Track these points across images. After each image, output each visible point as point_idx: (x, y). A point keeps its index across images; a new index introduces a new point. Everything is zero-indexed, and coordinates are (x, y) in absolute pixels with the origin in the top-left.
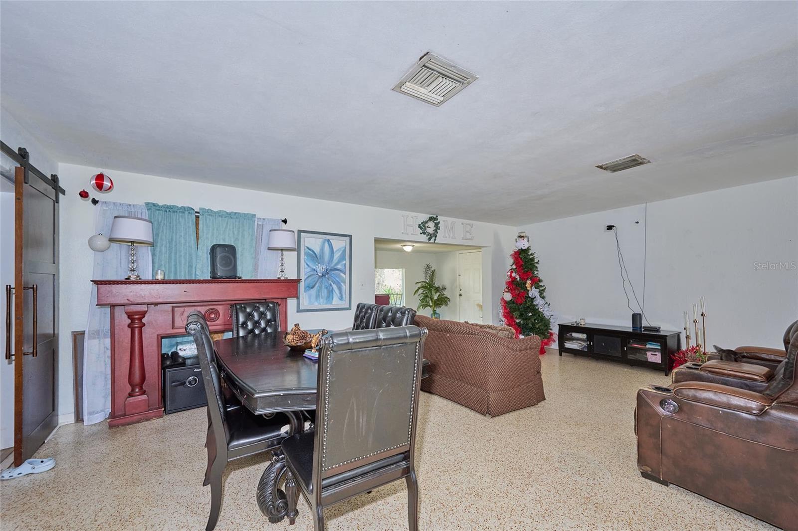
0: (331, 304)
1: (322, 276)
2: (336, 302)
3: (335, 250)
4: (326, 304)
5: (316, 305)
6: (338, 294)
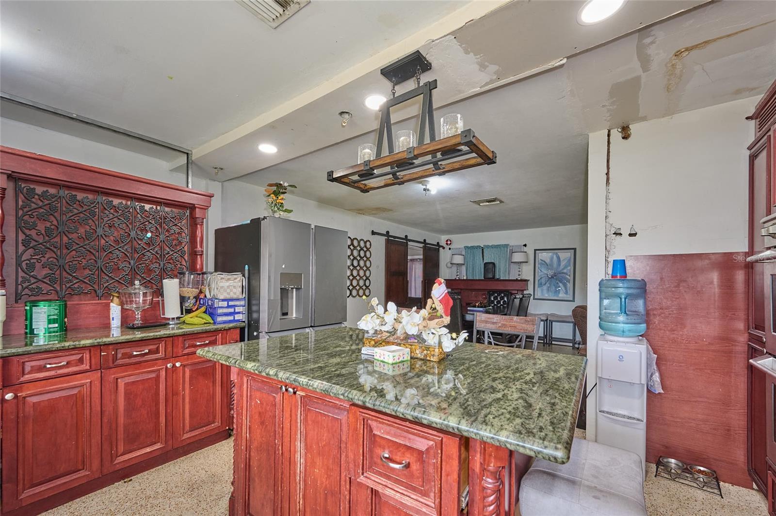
0: (558, 296)
1: (551, 278)
2: (562, 295)
3: (562, 260)
4: (554, 296)
5: (546, 296)
6: (564, 290)
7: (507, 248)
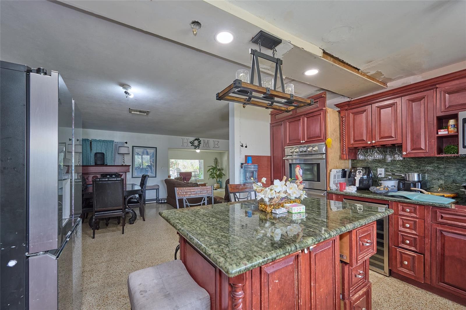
3: (149, 154)
7: (113, 143)
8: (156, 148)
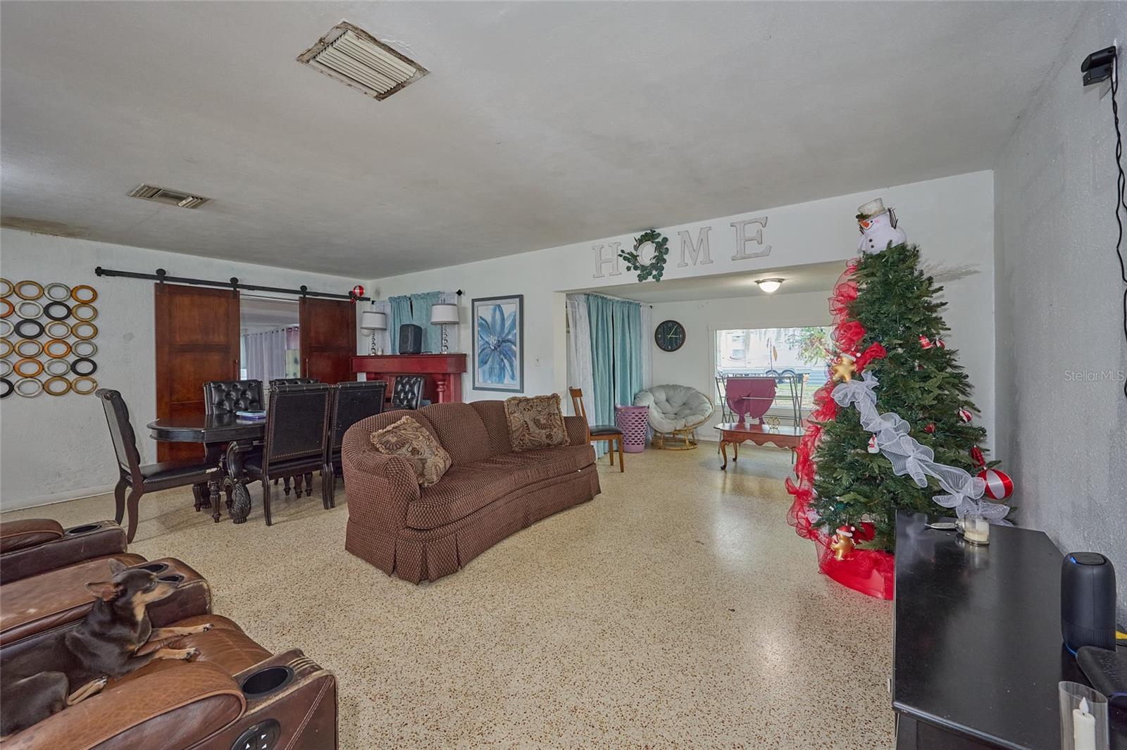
0: (503, 383)
1: (494, 350)
2: (507, 381)
3: (505, 317)
4: (498, 382)
5: (488, 382)
6: (509, 371)
8: (521, 297)
